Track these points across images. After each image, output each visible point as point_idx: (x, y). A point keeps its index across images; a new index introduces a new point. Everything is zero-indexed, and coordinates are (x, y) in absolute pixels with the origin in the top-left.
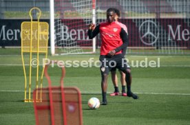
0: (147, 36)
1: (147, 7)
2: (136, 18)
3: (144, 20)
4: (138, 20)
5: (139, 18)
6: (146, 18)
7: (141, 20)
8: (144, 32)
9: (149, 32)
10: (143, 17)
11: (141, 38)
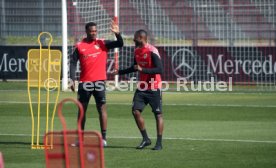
0: (182, 67)
1: (182, 32)
2: (169, 45)
3: (178, 48)
4: (170, 48)
5: (173, 45)
6: (180, 45)
7: (174, 48)
8: (178, 63)
9: (183, 63)
10: (176, 45)
11: (175, 71)
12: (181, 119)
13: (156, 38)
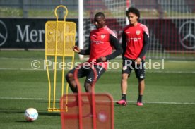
0: (189, 38)
1: (189, 6)
2: (176, 18)
3: (185, 20)
4: (178, 20)
5: (180, 18)
6: (187, 18)
7: (182, 20)
8: (185, 34)
9: (190, 34)
10: (184, 18)
11: (181, 41)
12: (186, 85)
13: (165, 11)
